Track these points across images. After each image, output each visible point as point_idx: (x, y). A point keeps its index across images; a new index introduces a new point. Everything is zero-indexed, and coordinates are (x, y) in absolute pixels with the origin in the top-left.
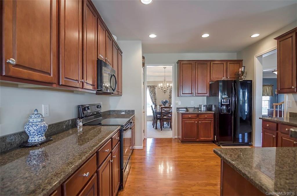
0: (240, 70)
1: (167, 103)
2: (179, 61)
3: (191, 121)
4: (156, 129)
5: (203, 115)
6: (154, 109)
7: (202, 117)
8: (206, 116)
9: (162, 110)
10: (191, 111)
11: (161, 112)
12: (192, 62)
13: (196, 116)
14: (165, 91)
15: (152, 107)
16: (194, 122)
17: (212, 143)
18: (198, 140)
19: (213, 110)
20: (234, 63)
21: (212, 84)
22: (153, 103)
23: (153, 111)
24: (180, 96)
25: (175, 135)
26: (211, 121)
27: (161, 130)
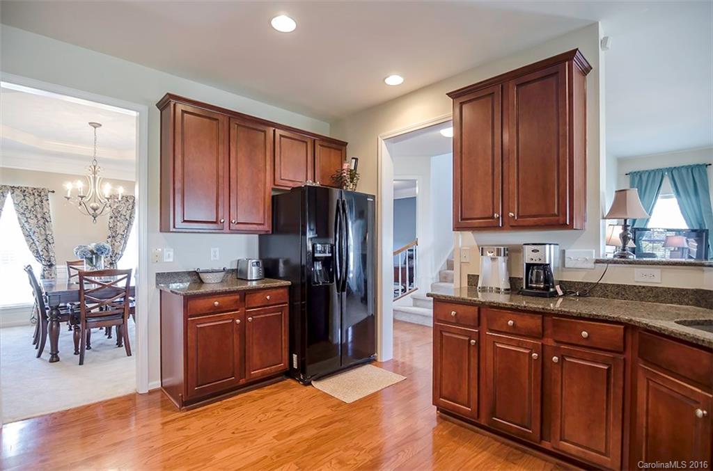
0: (345, 166)
1: (103, 256)
2: (170, 96)
3: (220, 318)
4: (51, 361)
5: (259, 295)
6: (43, 277)
7: (258, 299)
8: (268, 297)
9: (84, 281)
10: (213, 283)
11: (80, 291)
12: (216, 115)
13: (236, 301)
14: (95, 210)
15: (30, 272)
16: (231, 321)
17: (284, 377)
18: (242, 381)
19: (281, 275)
20: (329, 147)
21: (277, 195)
22: (38, 256)
23: (39, 291)
24: (172, 229)
25: (150, 379)
26: (281, 310)
27: (81, 363)
